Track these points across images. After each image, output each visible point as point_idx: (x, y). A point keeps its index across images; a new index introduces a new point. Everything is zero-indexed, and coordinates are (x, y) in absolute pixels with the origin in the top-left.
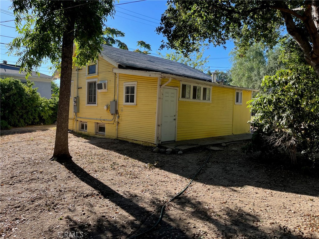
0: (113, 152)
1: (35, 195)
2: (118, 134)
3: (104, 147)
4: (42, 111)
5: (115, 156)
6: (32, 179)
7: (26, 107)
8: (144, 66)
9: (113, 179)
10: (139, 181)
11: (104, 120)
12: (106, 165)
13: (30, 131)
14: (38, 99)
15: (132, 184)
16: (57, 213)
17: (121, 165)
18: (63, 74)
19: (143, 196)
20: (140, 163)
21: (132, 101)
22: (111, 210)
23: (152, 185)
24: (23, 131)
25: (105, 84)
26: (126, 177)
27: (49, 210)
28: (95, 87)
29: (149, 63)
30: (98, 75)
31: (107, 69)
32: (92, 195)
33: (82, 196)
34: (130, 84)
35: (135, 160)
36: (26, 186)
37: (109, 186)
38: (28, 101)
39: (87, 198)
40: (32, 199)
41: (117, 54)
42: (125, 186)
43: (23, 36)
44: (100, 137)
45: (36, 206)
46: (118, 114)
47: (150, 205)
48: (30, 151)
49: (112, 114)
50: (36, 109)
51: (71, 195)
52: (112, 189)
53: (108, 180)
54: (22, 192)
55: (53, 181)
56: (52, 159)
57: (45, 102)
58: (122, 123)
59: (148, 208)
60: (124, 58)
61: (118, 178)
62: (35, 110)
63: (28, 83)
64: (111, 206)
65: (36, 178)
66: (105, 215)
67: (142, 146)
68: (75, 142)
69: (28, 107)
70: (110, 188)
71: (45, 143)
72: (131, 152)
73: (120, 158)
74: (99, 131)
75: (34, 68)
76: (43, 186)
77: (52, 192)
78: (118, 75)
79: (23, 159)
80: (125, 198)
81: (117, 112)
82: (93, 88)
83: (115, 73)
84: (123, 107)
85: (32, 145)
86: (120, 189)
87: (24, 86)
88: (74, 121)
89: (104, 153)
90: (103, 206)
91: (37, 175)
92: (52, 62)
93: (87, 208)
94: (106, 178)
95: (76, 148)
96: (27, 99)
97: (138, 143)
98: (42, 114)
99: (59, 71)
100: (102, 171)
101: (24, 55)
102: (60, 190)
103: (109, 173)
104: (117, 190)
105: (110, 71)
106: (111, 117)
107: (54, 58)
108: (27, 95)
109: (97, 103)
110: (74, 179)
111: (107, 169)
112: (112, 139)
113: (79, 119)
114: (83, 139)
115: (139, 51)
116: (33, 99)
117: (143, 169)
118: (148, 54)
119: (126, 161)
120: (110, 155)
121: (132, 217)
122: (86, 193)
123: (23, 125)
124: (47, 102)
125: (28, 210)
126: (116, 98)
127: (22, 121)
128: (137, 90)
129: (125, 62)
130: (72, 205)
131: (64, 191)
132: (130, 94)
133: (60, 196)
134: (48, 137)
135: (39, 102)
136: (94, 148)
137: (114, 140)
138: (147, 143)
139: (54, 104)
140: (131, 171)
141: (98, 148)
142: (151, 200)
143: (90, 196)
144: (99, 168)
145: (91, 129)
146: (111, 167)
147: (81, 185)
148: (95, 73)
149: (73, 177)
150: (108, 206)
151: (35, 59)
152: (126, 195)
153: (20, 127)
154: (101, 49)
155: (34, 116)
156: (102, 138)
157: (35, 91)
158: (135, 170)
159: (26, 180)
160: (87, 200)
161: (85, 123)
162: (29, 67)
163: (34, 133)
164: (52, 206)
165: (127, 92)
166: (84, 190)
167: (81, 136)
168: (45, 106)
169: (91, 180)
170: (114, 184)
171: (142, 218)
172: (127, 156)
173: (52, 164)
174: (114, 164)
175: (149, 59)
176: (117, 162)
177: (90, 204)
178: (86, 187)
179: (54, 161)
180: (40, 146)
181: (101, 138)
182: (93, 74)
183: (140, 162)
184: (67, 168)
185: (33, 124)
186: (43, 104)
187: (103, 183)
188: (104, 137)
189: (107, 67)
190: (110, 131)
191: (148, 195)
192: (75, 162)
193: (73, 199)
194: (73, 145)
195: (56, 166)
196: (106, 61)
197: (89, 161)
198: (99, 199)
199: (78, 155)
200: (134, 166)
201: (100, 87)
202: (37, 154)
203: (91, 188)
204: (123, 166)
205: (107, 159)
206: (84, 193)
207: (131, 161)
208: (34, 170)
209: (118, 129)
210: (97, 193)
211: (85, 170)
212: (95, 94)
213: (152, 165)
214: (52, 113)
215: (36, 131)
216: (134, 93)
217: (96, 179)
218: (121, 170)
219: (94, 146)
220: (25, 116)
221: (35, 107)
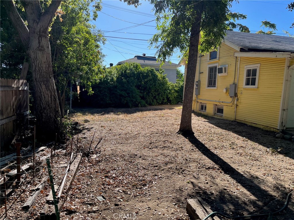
0: (232, 133)
1: (167, 159)
2: (236, 116)
3: (222, 127)
4: (169, 93)
5: (233, 136)
6: (165, 147)
7: (158, 90)
8: (268, 47)
9: (232, 158)
10: (260, 164)
11: (223, 102)
12: (225, 144)
13: (161, 109)
14: (166, 83)
15: (252, 166)
16: (185, 178)
17: (239, 145)
18: (190, 61)
19: (266, 180)
20: (261, 147)
21: (253, 83)
22: (232, 185)
23: (275, 170)
24: (156, 108)
25: (225, 68)
26: (245, 158)
27: (178, 173)
28: (215, 71)
29: (275, 43)
30: (219, 60)
31: (229, 53)
32: (213, 168)
33: (204, 167)
34: (251, 67)
35: (255, 143)
36: (161, 151)
37: (229, 164)
38: (160, 85)
39: (209, 170)
40: (165, 162)
41: (239, 38)
42: (245, 166)
43: (160, 32)
44: (218, 117)
45: (169, 168)
46: (237, 97)
47: (273, 189)
48: (162, 124)
49: (231, 97)
50: (165, 91)
51: (195, 165)
52: (232, 167)
53: (227, 158)
54: (158, 156)
55: (180, 151)
56: (179, 133)
57: (172, 86)
58: (240, 106)
59: (271, 192)
60: (247, 41)
61: (237, 158)
62: (164, 93)
63: (160, 70)
64: (232, 182)
65: (167, 146)
66: (226, 188)
67: (262, 130)
68: (196, 120)
69: (160, 90)
70: (230, 166)
71: (172, 120)
72: (250, 134)
73: (239, 139)
74: (217, 112)
75: (168, 57)
76: (173, 153)
77: (180, 159)
78: (239, 59)
79: (157, 131)
80: (245, 177)
81: (236, 95)
82: (213, 72)
83: (236, 57)
84: (242, 89)
85: (163, 120)
86: (240, 168)
87: (157, 73)
88: (195, 102)
89: (222, 133)
90: (224, 180)
91: (168, 144)
92: (181, 51)
93: (209, 179)
94: (226, 155)
95: (197, 125)
96: (159, 84)
97: (258, 127)
98: (170, 96)
99: (187, 58)
100: (222, 149)
101: (161, 47)
102: (186, 159)
103: (229, 151)
104: (237, 169)
105: (231, 55)
106: (231, 99)
107: (182, 48)
108: (159, 80)
109: (216, 87)
110: (197, 152)
111: (226, 148)
112: (230, 121)
113: (199, 101)
114: (202, 118)
115: (262, 32)
116: (163, 84)
117: (264, 153)
118: (273, 34)
119: (245, 142)
120: (228, 135)
121: (253, 197)
122: (208, 166)
123: (156, 104)
124: (173, 85)
125: (163, 170)
126: (236, 81)
127: (155, 100)
128: (259, 73)
129: (247, 45)
130: (196, 174)
131: (189, 160)
132: (251, 77)
133: (186, 164)
134: (174, 115)
135: (167, 86)
136: (213, 127)
137: (232, 121)
138: (269, 127)
139: (179, 87)
140: (250, 153)
141: (217, 128)
142: (274, 185)
143: (211, 169)
144: (219, 145)
145: (210, 110)
146: (230, 146)
147: (203, 158)
148: (216, 58)
149: (196, 150)
150: (229, 181)
151: (169, 50)
152: (246, 174)
153: (153, 105)
154: (224, 34)
155: (163, 97)
156: (220, 119)
157: (165, 77)
158: (255, 152)
159: (160, 146)
160: (209, 171)
161: (204, 105)
162: (163, 57)
163: (163, 111)
164: (181, 171)
165: (248, 75)
166: (206, 163)
167: (201, 116)
168: (172, 89)
169: (211, 155)
170: (233, 163)
171: (264, 200)
172: (246, 138)
173: (178, 137)
174: (232, 144)
175: (274, 39)
176: (236, 143)
177: (212, 176)
178: (207, 161)
179: (180, 135)
180: (168, 121)
181: (218, 119)
182: (214, 60)
183: (260, 145)
184: (190, 141)
185: (162, 104)
186: (170, 88)
187: (222, 160)
188: (222, 118)
189: (228, 52)
190: (228, 113)
191: (270, 179)
192: (197, 138)
193: (197, 168)
194: (195, 123)
195: (182, 139)
196: (228, 45)
197: (209, 138)
198: (220, 173)
199: (199, 132)
200: (253, 148)
201: (220, 71)
202: (167, 128)
203: (212, 162)
204: (242, 147)
205: (226, 138)
206: (206, 165)
207: (250, 143)
208: (166, 140)
209: (236, 111)
210: (218, 168)
211: (206, 146)
212: (215, 78)
213: (275, 151)
214: (176, 95)
215: (165, 109)
216: (256, 76)
217: (216, 155)
218: (241, 151)
219: (213, 126)
220: (157, 97)
221: (164, 90)
